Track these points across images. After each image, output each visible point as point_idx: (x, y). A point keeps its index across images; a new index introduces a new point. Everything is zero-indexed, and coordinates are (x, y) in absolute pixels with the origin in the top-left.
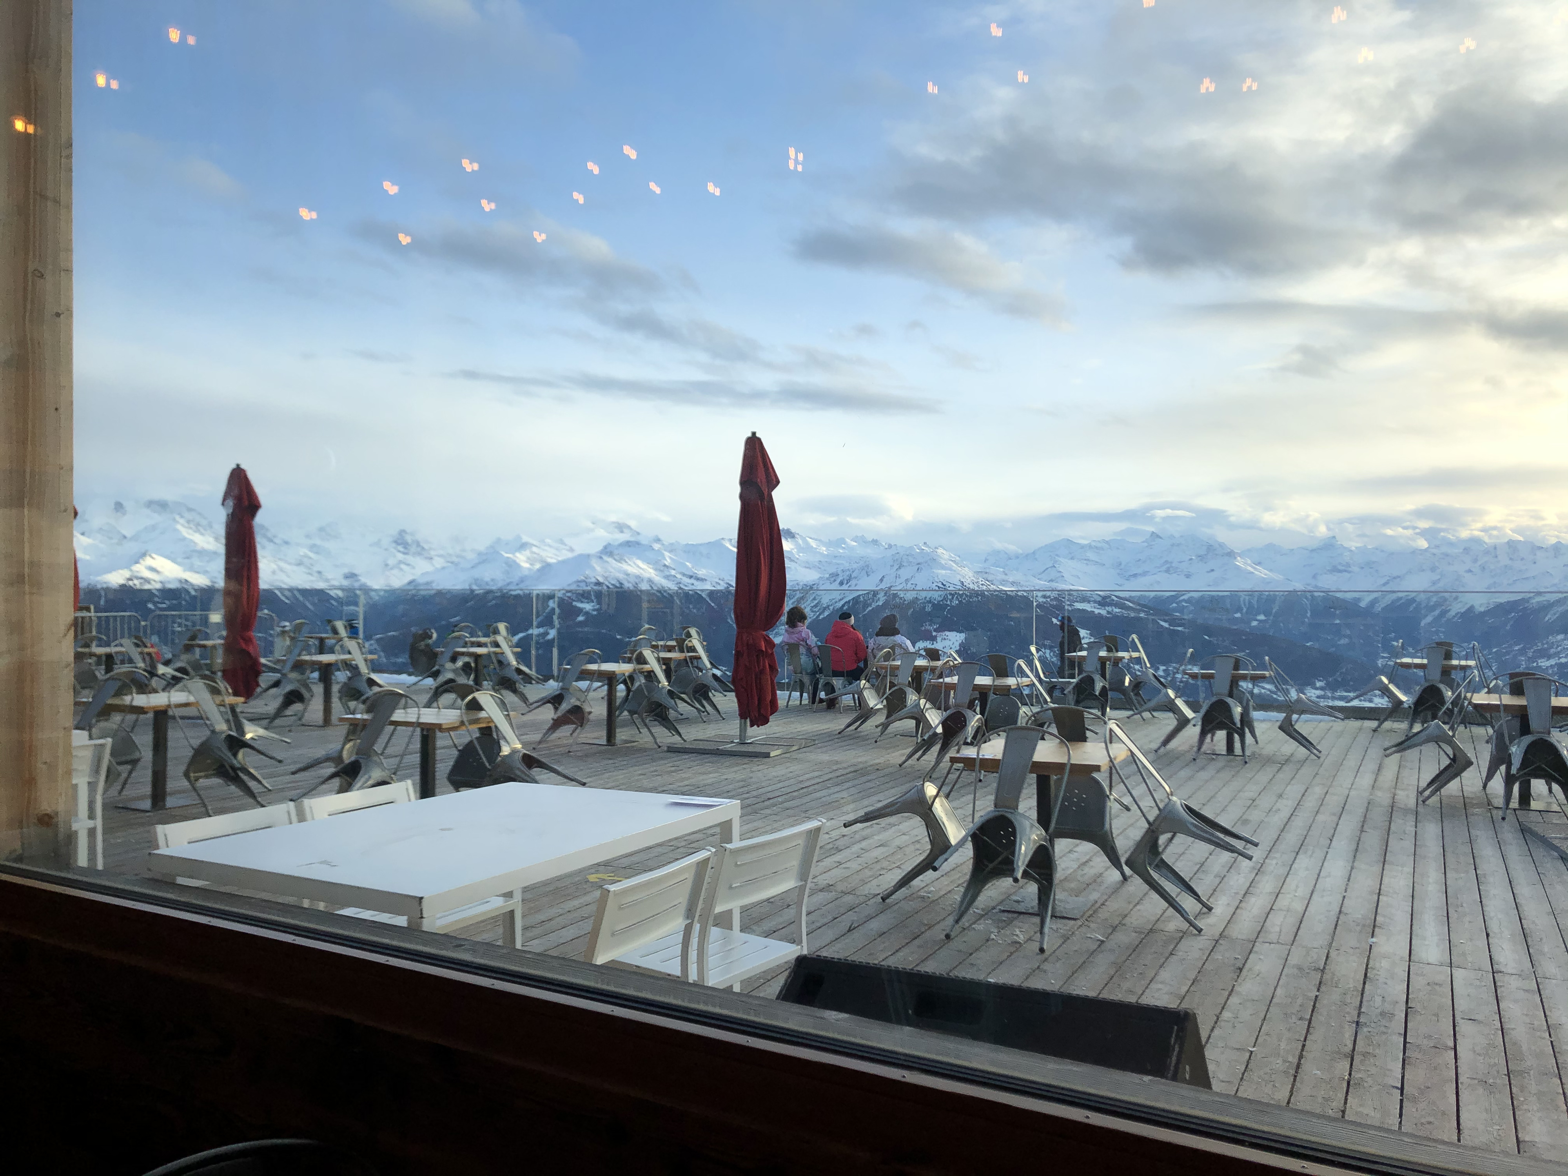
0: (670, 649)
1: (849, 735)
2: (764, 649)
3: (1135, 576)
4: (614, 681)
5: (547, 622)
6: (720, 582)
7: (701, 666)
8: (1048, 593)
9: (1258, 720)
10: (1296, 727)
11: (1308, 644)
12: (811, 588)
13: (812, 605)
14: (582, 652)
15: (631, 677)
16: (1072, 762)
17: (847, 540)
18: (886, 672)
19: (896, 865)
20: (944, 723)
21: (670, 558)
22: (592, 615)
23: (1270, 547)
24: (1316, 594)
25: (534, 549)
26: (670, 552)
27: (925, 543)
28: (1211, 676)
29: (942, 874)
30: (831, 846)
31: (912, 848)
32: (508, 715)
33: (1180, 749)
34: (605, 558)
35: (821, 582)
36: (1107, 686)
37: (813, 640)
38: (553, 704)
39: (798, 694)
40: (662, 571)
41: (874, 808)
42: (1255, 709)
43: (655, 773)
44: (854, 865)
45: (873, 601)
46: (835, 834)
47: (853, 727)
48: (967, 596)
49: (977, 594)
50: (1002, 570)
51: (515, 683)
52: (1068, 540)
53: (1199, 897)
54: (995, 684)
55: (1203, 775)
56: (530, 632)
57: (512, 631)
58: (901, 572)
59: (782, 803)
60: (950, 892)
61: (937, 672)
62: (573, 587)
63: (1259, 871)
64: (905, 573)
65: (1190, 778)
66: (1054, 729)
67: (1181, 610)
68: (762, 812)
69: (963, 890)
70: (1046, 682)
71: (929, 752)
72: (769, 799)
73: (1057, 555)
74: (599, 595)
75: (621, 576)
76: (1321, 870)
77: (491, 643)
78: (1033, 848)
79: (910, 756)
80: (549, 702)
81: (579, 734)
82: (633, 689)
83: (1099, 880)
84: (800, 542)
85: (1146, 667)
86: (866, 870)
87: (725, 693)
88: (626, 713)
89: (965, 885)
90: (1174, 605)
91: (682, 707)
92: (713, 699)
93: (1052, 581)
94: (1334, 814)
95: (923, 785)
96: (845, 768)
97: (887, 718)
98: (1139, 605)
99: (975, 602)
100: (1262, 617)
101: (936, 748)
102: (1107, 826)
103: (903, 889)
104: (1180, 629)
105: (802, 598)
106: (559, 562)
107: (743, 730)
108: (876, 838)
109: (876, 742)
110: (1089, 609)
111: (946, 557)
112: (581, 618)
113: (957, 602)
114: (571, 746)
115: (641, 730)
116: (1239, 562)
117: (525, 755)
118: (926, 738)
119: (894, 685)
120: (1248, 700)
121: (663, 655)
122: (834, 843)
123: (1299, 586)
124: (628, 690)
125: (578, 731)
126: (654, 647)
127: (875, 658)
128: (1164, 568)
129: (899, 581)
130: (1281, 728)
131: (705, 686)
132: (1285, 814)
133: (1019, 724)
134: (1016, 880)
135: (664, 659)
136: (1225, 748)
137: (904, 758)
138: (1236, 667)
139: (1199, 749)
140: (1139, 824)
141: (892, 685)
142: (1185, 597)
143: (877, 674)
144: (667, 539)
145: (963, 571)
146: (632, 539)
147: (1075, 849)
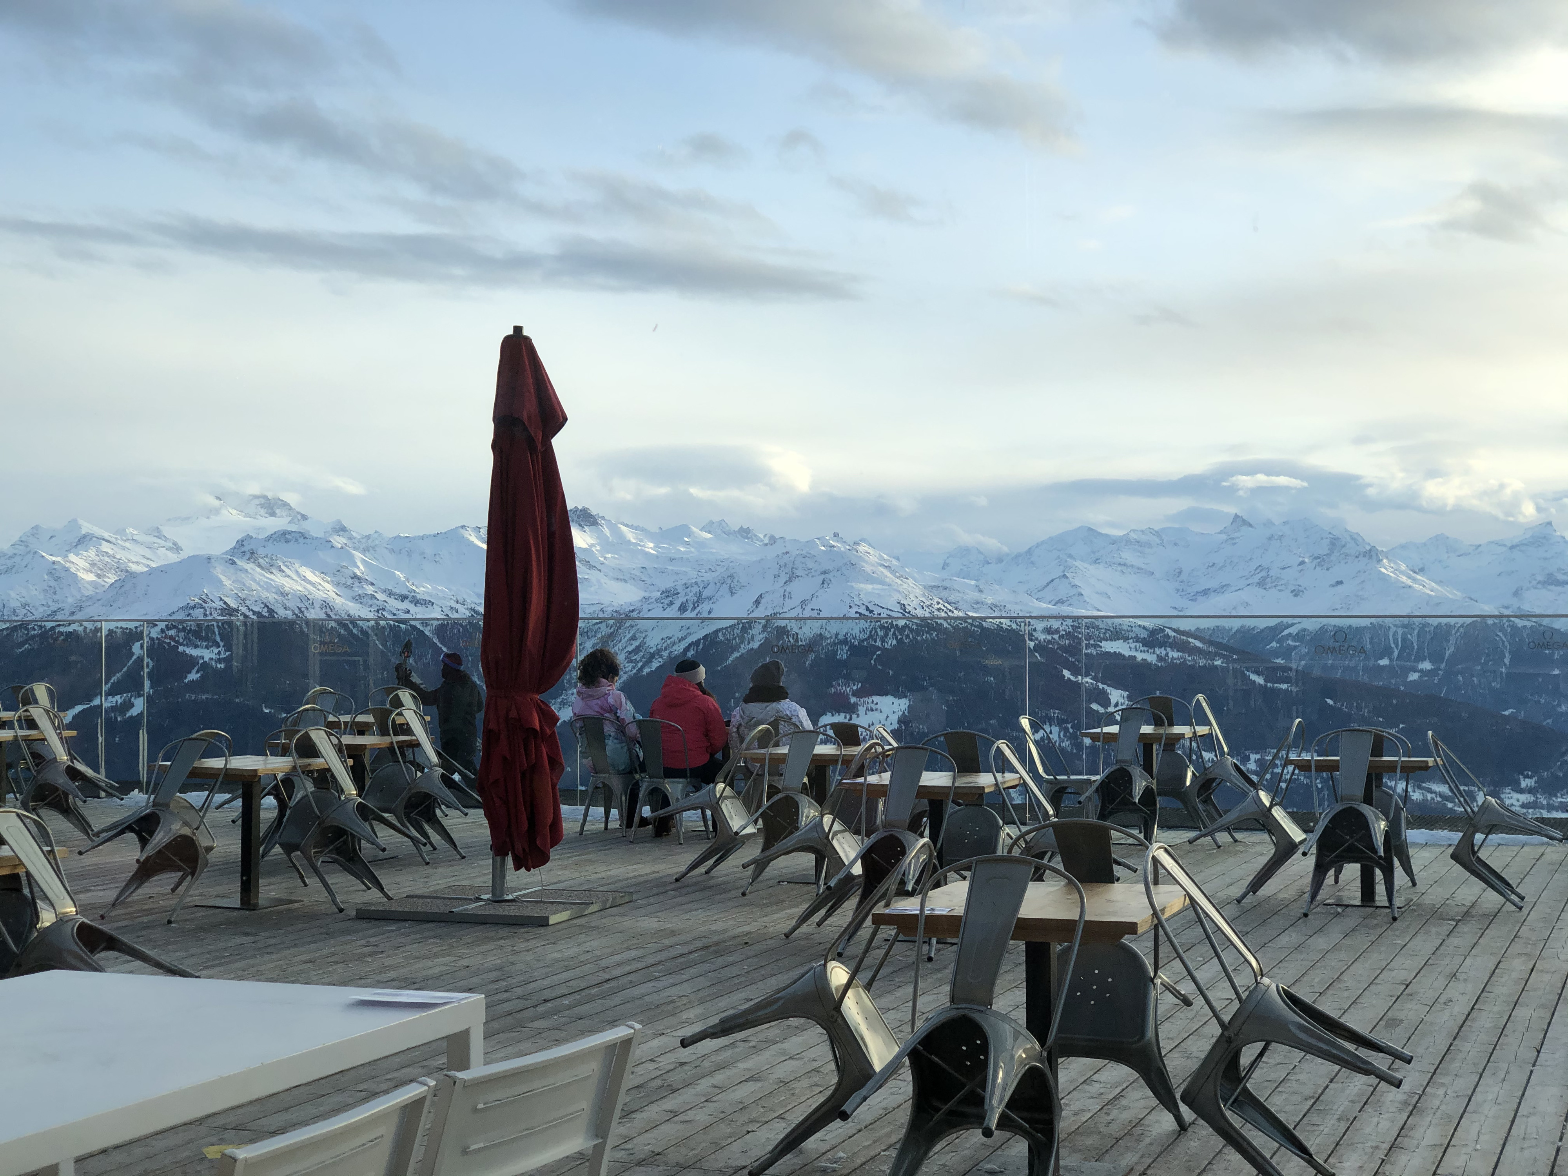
0: (362, 729)
1: (696, 884)
2: (537, 727)
3: (1206, 592)
4: (256, 790)
5: (131, 684)
6: (458, 606)
7: (419, 760)
8: (1055, 624)
9: (1415, 844)
10: (1483, 855)
11: (1507, 713)
12: (628, 617)
13: (630, 648)
14: (194, 736)
15: (288, 782)
16: (1087, 918)
17: (694, 529)
18: (763, 766)
19: (777, 1114)
20: (866, 857)
21: (364, 562)
22: (216, 670)
23: (1440, 541)
24: (1520, 623)
25: (105, 547)
26: (365, 551)
27: (836, 535)
28: (1333, 767)
29: (858, 1127)
30: (658, 1082)
31: (805, 1083)
32: (52, 852)
33: (1281, 896)
34: (240, 563)
35: (646, 607)
36: (1154, 787)
37: (628, 710)
38: (138, 834)
39: (602, 809)
40: (347, 586)
41: (734, 1011)
42: (1411, 825)
43: (334, 959)
44: (701, 1117)
45: (742, 642)
46: (665, 1062)
47: (702, 869)
48: (911, 630)
49: (927, 625)
50: (973, 582)
51: (66, 795)
52: (1090, 529)
53: (1310, 1155)
54: (956, 785)
55: (1321, 942)
56: (96, 702)
57: (61, 701)
58: (794, 587)
59: (569, 1007)
60: (872, 1158)
61: (854, 766)
62: (180, 616)
63: (1414, 1108)
64: (800, 589)
65: (1298, 948)
66: (1058, 863)
67: (1287, 653)
68: (531, 1025)
69: (894, 1154)
70: (1048, 781)
71: (839, 911)
72: (546, 1001)
73: (1070, 556)
74: (227, 631)
75: (271, 597)
76: (1520, 1104)
77: (19, 720)
78: (1018, 1072)
79: (805, 918)
80: (130, 828)
81: (189, 887)
82: (290, 805)
83: (1138, 1131)
84: (607, 532)
85: (1222, 753)
86: (722, 1126)
87: (466, 811)
88: (277, 849)
89: (898, 1146)
90: (1274, 644)
91: (385, 835)
92: (445, 822)
93: (1060, 602)
94: (1543, 1006)
95: (825, 965)
96: (686, 943)
97: (763, 851)
98: (1211, 643)
99: (925, 641)
100: (1426, 665)
101: (851, 905)
102: (1150, 1033)
103: (789, 1156)
104: (1284, 686)
105: (611, 636)
106: (152, 572)
107: (499, 875)
108: (741, 1065)
109: (744, 894)
110: (1127, 653)
111: (873, 559)
112: (193, 676)
113: (894, 642)
114: (174, 910)
115: (307, 881)
116: (1386, 568)
117: (83, 927)
118: (832, 883)
119: (778, 791)
120: (1398, 810)
121: (347, 740)
122: (665, 1077)
123: (1488, 608)
124: (282, 806)
125: (185, 884)
126: (331, 725)
127: (742, 742)
128: (1256, 579)
129: (789, 604)
130: (1454, 857)
131: (427, 796)
132: (1460, 1008)
133: (999, 853)
134: (988, 1133)
135: (348, 746)
136: (1359, 894)
137: (793, 923)
138: (1378, 749)
139: (1313, 896)
140: (1207, 1030)
141: (773, 790)
142: (1293, 630)
143: (747, 772)
144: (358, 529)
145: (905, 586)
146: (293, 528)
147: (1095, 1078)
